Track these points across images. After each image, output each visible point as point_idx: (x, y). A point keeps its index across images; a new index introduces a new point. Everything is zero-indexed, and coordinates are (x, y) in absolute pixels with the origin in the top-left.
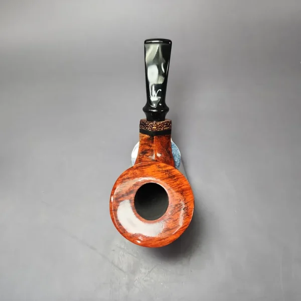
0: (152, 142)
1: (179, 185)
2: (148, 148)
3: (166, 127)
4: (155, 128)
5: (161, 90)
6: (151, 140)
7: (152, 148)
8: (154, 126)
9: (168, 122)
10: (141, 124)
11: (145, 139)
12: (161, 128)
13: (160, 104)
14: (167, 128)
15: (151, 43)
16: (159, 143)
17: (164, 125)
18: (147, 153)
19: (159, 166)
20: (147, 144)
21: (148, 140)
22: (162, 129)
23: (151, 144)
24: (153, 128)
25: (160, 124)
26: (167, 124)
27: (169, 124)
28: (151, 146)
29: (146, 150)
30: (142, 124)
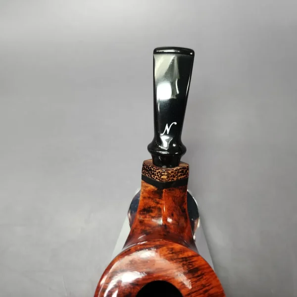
0: (160, 197)
1: (204, 286)
2: (153, 204)
3: (181, 175)
4: (165, 177)
5: (175, 123)
6: (158, 194)
7: (159, 205)
8: (164, 174)
9: (184, 168)
10: (143, 169)
11: (149, 191)
12: (174, 177)
13: (174, 145)
14: (183, 177)
15: (163, 53)
16: (171, 198)
17: (178, 172)
18: (152, 211)
19: (172, 249)
20: (152, 199)
21: (154, 192)
22: (175, 179)
23: (158, 200)
24: (162, 177)
25: (172, 172)
26: (182, 172)
27: (185, 171)
28: (158, 203)
29: (150, 207)
30: (146, 168)
